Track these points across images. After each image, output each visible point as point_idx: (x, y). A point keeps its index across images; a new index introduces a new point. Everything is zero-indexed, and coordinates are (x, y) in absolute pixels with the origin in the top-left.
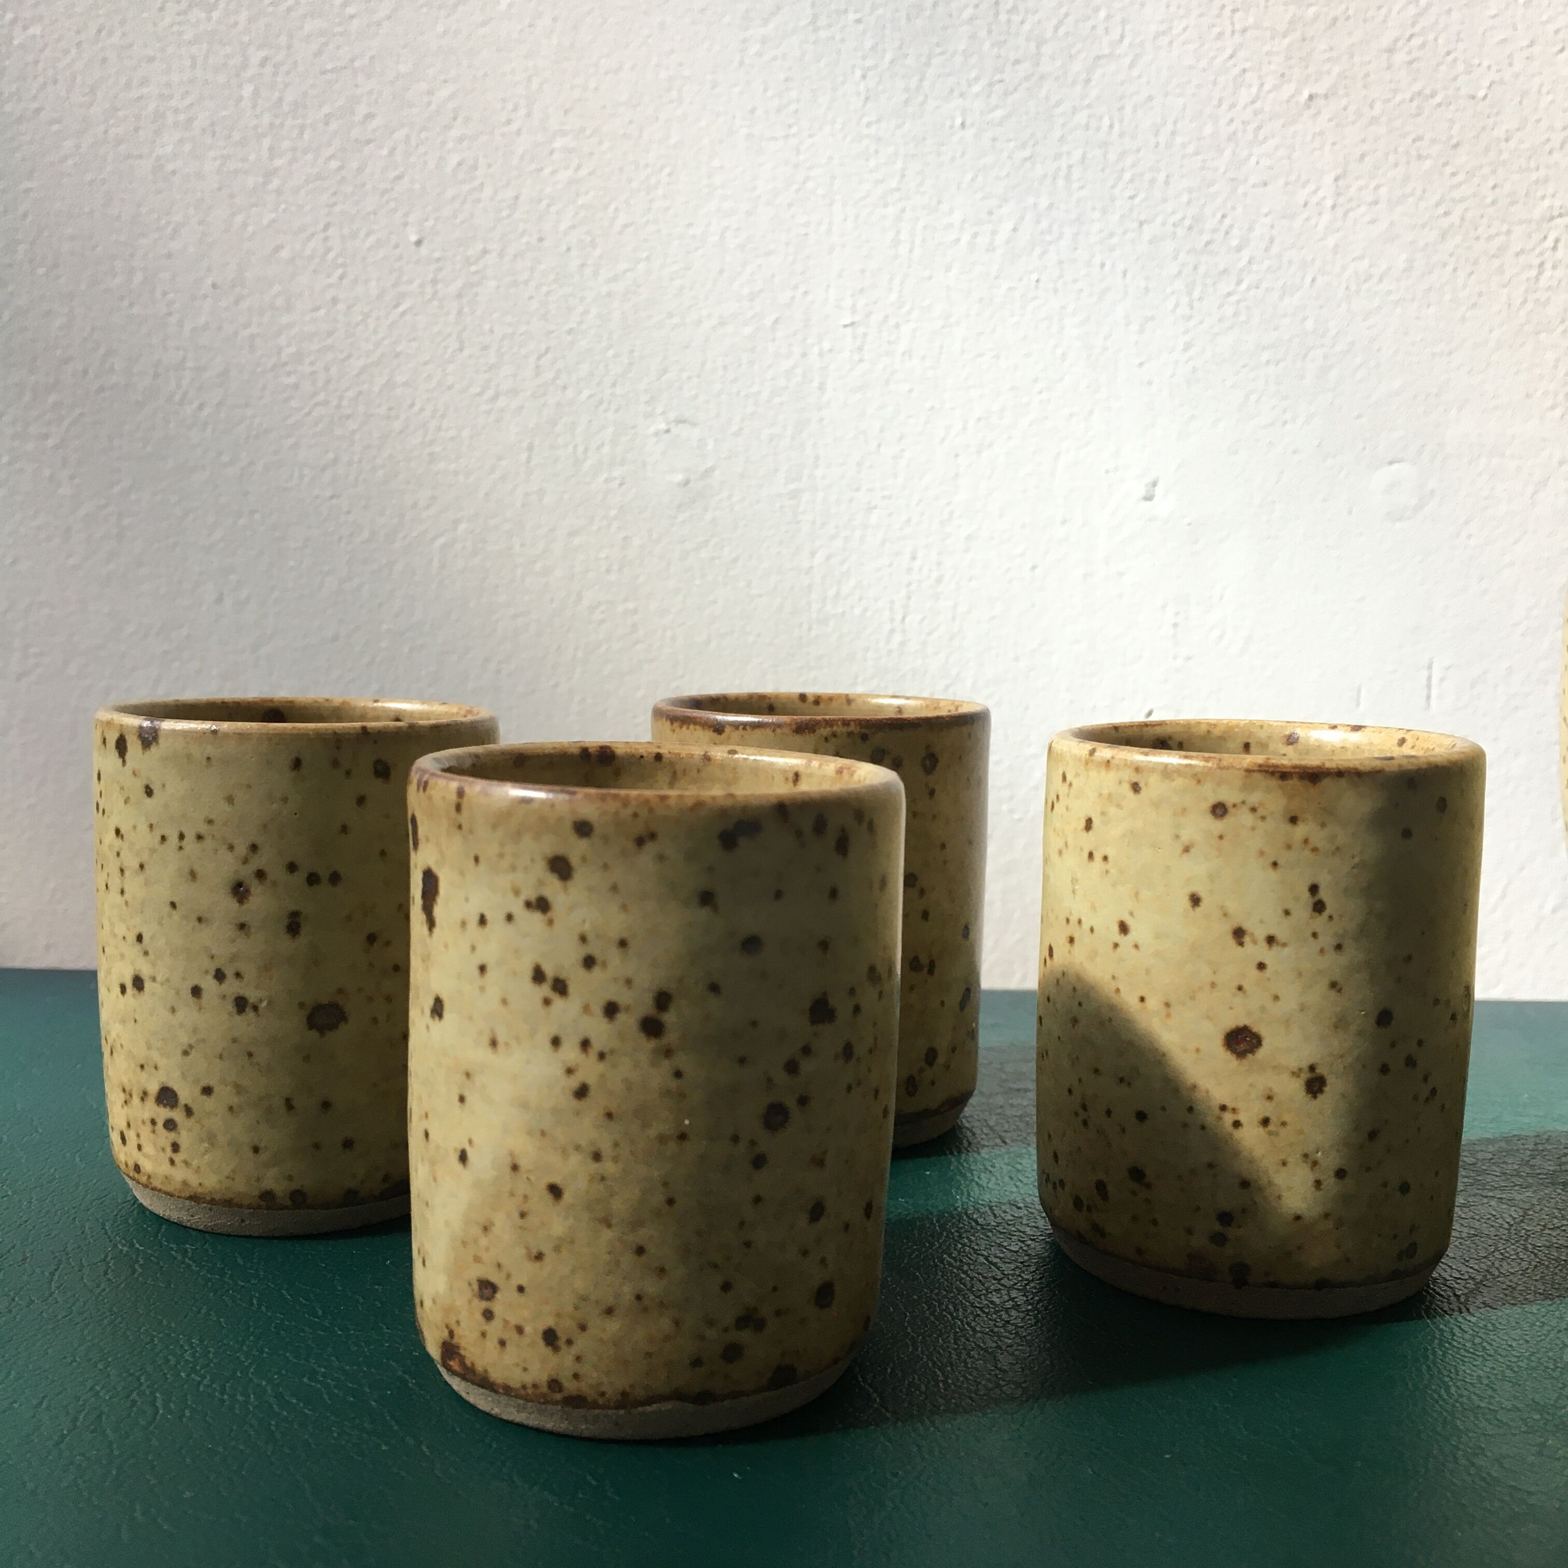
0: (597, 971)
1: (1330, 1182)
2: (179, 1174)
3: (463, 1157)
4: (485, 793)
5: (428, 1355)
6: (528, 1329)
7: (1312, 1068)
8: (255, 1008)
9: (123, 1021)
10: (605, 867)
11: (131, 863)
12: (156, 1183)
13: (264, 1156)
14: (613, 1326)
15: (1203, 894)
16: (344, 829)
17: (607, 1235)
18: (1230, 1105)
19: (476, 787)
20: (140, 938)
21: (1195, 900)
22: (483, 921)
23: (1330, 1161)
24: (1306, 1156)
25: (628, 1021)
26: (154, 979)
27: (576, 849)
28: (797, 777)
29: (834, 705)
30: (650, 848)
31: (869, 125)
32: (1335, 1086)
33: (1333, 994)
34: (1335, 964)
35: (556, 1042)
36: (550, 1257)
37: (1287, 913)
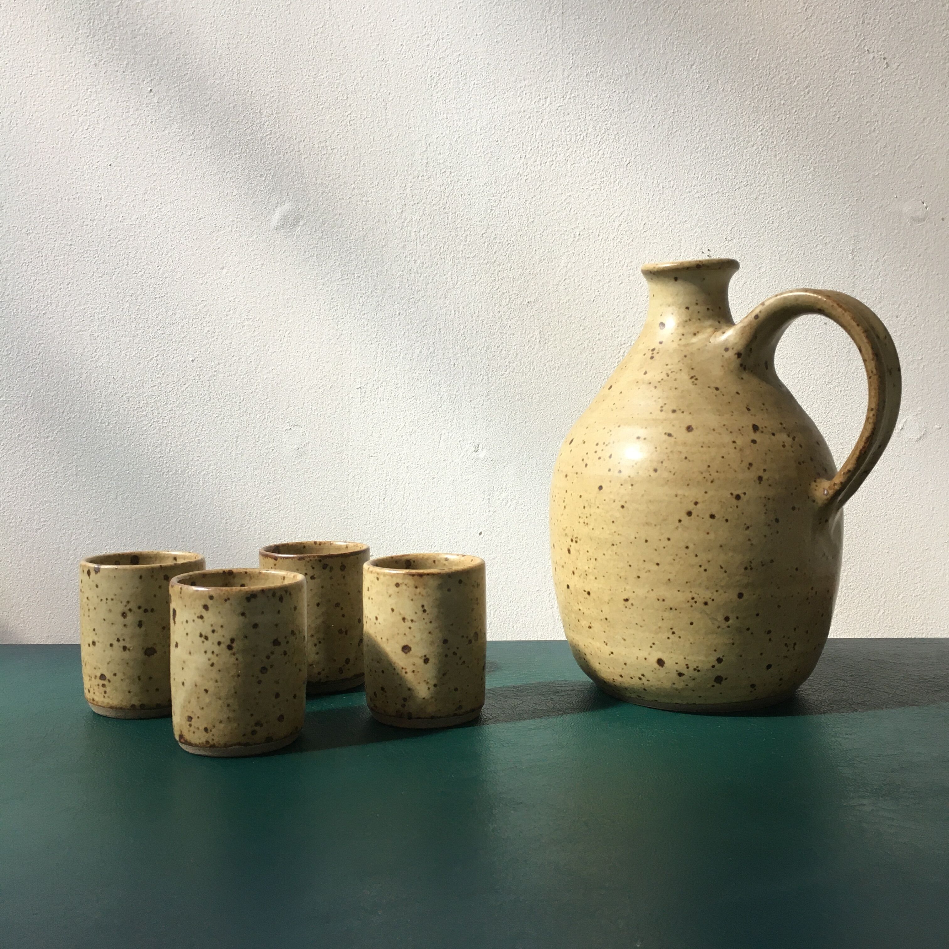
0: (215, 634)
1: (432, 688)
2: (106, 701)
3: (183, 684)
4: (187, 589)
5: (175, 739)
6: (200, 728)
7: (425, 656)
8: (129, 650)
9: (89, 655)
10: (217, 607)
11: (92, 608)
12: (100, 704)
13: (132, 694)
14: (222, 726)
15: (394, 608)
16: (155, 596)
17: (220, 702)
18: (404, 667)
19: (185, 587)
20: (94, 630)
21: (393, 610)
22: (187, 622)
23: (432, 682)
24: (425, 681)
25: (223, 646)
26: (99, 642)
27: (210, 603)
28: (284, 578)
29: (326, 545)
30: (228, 602)
31: (364, 314)
32: (432, 661)
33: (430, 635)
34: (430, 627)
35: (206, 652)
36: (205, 708)
37: (416, 613)
